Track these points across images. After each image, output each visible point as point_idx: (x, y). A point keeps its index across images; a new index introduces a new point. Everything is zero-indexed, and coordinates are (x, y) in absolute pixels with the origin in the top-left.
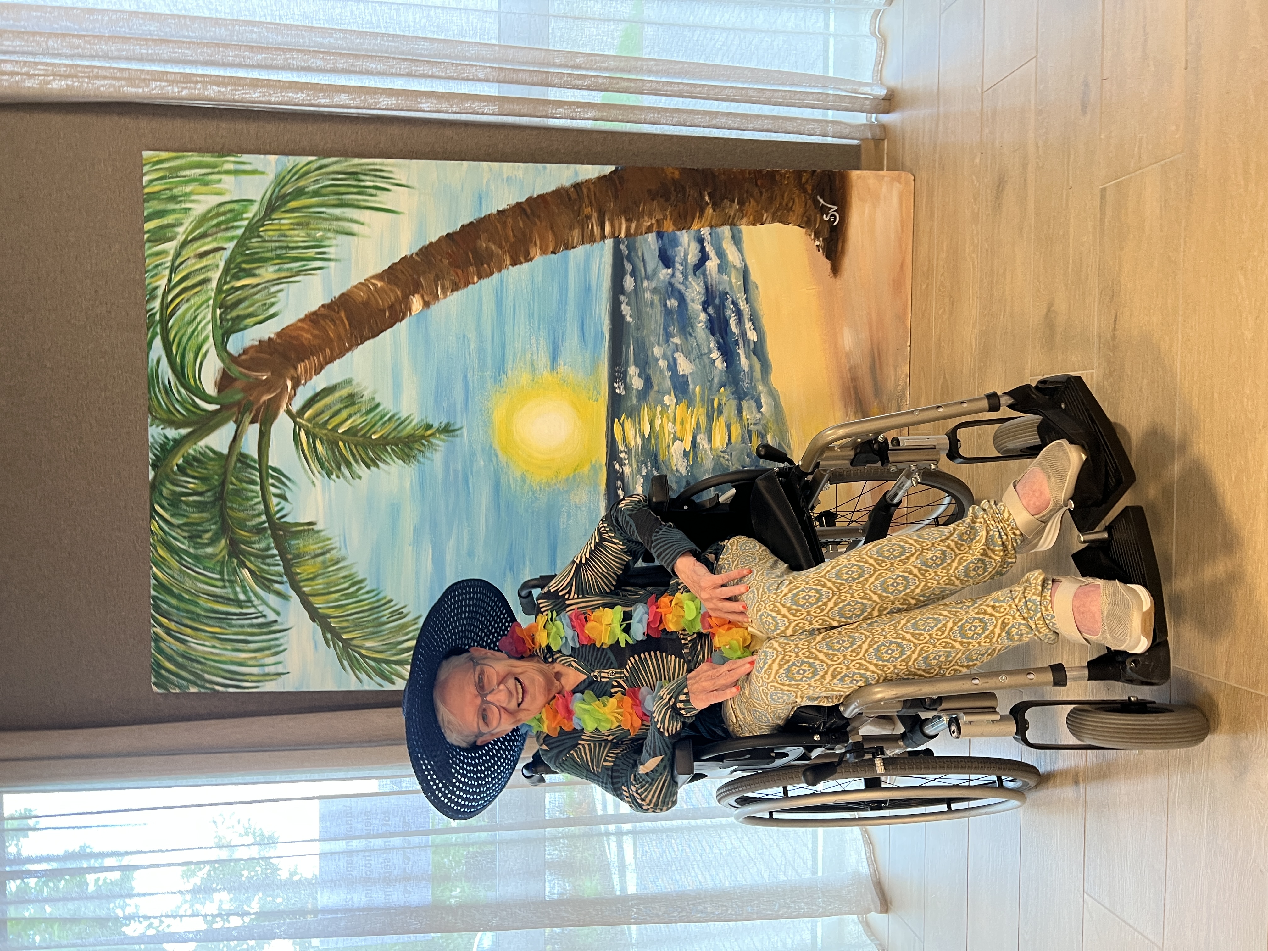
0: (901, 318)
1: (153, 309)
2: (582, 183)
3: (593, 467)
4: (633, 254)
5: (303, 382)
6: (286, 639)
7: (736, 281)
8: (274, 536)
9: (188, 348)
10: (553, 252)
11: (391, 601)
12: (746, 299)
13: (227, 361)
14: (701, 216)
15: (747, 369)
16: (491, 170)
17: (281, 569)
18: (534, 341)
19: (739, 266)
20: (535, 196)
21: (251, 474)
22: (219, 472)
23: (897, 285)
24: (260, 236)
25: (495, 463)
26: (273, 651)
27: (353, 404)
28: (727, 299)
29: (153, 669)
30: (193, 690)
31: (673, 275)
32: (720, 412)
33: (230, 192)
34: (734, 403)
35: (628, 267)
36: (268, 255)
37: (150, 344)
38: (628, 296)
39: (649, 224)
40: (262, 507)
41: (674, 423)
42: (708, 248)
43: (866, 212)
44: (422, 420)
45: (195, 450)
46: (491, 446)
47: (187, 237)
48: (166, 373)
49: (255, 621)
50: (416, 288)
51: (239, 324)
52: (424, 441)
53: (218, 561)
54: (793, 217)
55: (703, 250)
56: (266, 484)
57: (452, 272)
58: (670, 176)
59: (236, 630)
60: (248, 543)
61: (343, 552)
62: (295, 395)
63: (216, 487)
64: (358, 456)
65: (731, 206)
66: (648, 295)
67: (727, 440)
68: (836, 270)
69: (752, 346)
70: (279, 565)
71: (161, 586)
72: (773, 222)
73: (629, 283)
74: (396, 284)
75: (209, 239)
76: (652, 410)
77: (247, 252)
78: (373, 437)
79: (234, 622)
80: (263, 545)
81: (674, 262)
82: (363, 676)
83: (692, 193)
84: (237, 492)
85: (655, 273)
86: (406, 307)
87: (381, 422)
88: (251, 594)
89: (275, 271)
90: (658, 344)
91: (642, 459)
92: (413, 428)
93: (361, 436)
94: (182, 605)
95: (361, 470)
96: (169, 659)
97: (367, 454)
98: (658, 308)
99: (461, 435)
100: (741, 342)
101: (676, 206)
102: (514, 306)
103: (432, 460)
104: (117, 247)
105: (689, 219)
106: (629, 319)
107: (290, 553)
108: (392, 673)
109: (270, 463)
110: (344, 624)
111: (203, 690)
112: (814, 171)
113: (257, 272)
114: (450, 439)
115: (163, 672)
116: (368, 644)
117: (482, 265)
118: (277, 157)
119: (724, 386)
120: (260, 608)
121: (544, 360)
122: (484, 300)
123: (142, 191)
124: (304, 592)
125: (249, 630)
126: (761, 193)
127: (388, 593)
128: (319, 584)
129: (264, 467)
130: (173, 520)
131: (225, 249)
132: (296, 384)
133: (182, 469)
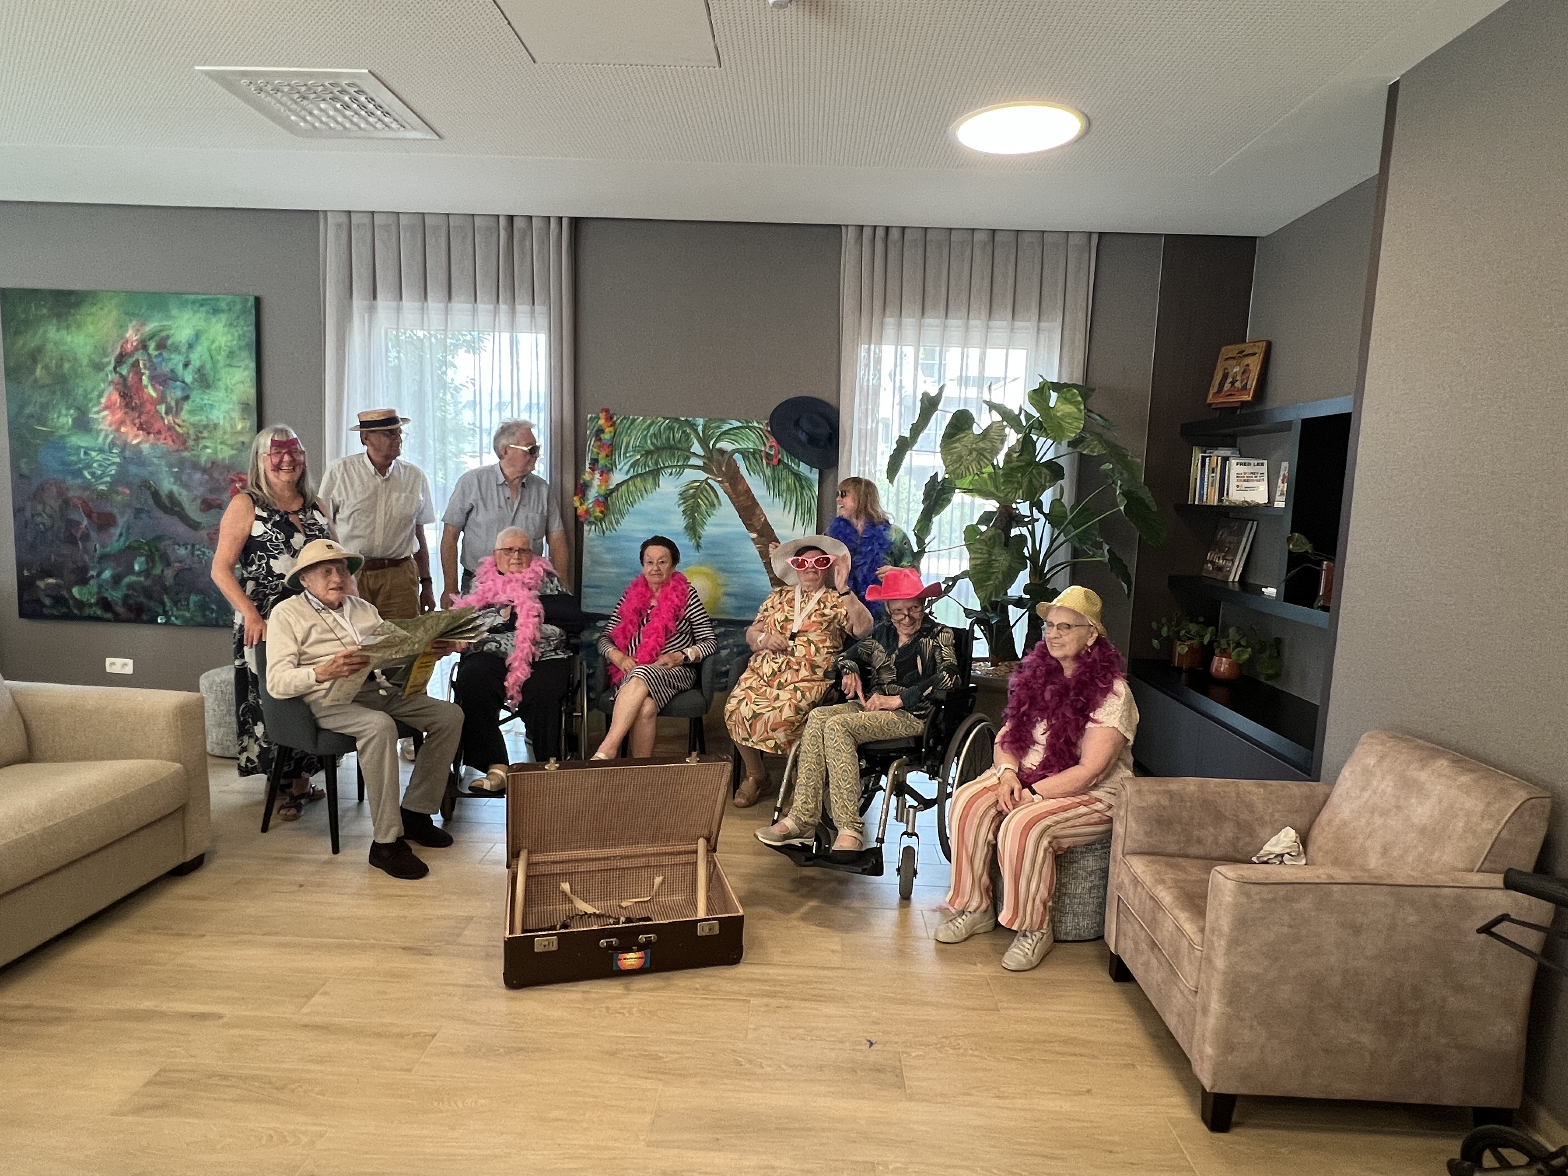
5: (721, 485)
8: (654, 470)
9: (736, 437)
13: (731, 453)
17: (640, 472)
21: (681, 461)
22: (683, 448)
27: (711, 506)
30: (588, 432)
37: (739, 420)
40: (667, 465)
44: (703, 535)
45: (692, 438)
48: (726, 427)
50: (760, 535)
51: (746, 459)
52: (694, 535)
53: (644, 445)
56: (677, 467)
60: (651, 458)
61: (646, 499)
62: (715, 481)
63: (677, 446)
64: (687, 507)
71: (634, 420)
74: (762, 526)
78: (696, 514)
79: (617, 451)
80: (650, 465)
82: (591, 506)
84: (674, 455)
86: (752, 530)
87: (702, 517)
88: (629, 459)
89: (769, 475)
90: (733, 641)
92: (699, 531)
93: (696, 509)
94: (625, 429)
95: (682, 508)
97: (688, 511)
99: (697, 552)
103: (685, 539)
107: (646, 476)
109: (685, 469)
110: (614, 498)
111: (588, 436)
113: (769, 467)
114: (696, 547)
118: (818, 478)
120: (623, 463)
121: (727, 590)
122: (756, 565)
124: (628, 481)
127: (627, 517)
128: (632, 488)
129: (684, 466)
130: (662, 427)
132: (720, 482)
133: (684, 432)
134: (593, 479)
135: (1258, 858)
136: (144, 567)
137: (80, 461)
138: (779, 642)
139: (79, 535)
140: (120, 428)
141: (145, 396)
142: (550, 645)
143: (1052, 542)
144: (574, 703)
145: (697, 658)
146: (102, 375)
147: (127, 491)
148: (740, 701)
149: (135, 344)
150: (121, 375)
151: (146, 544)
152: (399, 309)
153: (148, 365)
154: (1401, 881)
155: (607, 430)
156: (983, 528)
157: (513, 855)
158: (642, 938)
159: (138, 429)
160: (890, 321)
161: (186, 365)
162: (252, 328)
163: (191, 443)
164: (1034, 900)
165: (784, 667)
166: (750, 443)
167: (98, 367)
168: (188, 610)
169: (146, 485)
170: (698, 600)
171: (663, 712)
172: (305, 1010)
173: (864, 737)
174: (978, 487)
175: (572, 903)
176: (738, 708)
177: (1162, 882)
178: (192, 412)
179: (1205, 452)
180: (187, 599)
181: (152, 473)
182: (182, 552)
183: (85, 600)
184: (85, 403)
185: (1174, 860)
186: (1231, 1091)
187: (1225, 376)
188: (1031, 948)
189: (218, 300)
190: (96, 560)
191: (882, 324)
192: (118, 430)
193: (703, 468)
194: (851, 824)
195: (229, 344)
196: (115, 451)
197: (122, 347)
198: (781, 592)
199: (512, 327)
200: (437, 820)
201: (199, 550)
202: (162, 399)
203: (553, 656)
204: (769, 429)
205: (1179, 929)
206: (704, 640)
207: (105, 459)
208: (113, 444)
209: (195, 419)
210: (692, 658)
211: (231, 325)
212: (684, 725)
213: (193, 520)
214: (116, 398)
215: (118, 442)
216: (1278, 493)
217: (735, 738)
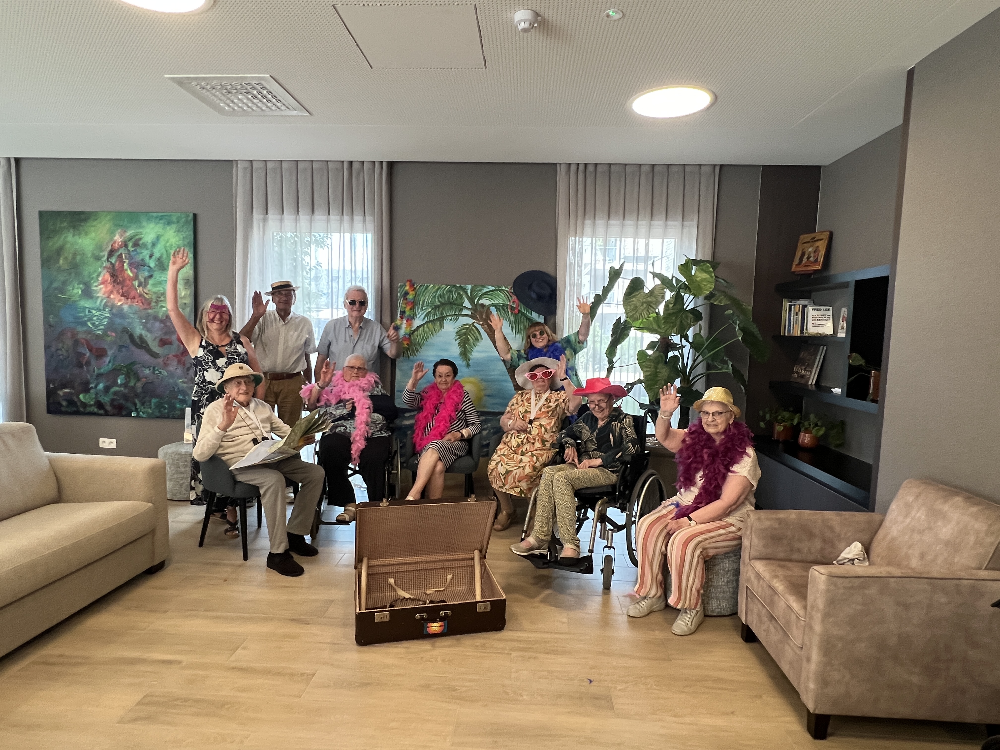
1: (503, 287)
5: (482, 327)
8: (440, 318)
9: (492, 296)
13: (488, 306)
17: (431, 319)
18: (492, 390)
21: (457, 312)
22: (458, 304)
27: (476, 340)
37: (493, 286)
40: (448, 314)
44: (471, 358)
45: (464, 297)
48: (485, 290)
49: (417, 312)
52: (466, 358)
53: (434, 302)
56: (454, 316)
60: (438, 310)
61: (435, 336)
62: (478, 324)
63: (454, 302)
64: (461, 341)
71: (427, 287)
78: (467, 345)
79: (417, 306)
80: (438, 314)
84: (452, 308)
87: (471, 347)
88: (425, 311)
89: (513, 320)
92: (469, 356)
93: (467, 342)
94: (422, 292)
95: (458, 341)
97: (462, 343)
99: (467, 369)
107: (435, 322)
109: (460, 317)
110: (415, 336)
111: (399, 297)
113: (513, 315)
114: (467, 366)
115: (404, 287)
120: (421, 313)
122: (504, 377)
124: (424, 325)
125: (415, 310)
128: (426, 329)
129: (459, 315)
130: (445, 291)
132: (481, 325)
133: (459, 293)
134: (401, 324)
135: (837, 562)
136: (124, 381)
137: (86, 316)
138: (522, 425)
139: (84, 362)
140: (110, 296)
141: (126, 276)
142: (377, 428)
143: (694, 361)
144: (392, 465)
145: (469, 435)
146: (99, 263)
147: (114, 334)
148: (497, 463)
149: (120, 243)
150: (111, 262)
151: (126, 367)
152: (281, 220)
153: (127, 257)
154: (935, 575)
155: (411, 293)
156: (650, 352)
157: (359, 560)
158: (442, 613)
159: (122, 296)
160: (588, 222)
161: (151, 256)
162: (191, 233)
163: (153, 304)
164: (691, 589)
165: (525, 441)
166: (500, 300)
167: (98, 258)
168: (150, 408)
169: (125, 330)
170: (469, 399)
171: (448, 470)
172: (233, 658)
173: (580, 485)
174: (647, 326)
175: (396, 591)
176: (496, 468)
177: (776, 576)
178: (154, 285)
179: (791, 302)
180: (150, 401)
181: (129, 323)
182: (147, 371)
183: (87, 401)
184: (88, 280)
185: (782, 563)
186: (828, 713)
187: (803, 254)
188: (690, 621)
189: (171, 216)
190: (94, 377)
191: (583, 224)
192: (109, 297)
193: (471, 316)
194: (571, 541)
195: (177, 243)
196: (107, 310)
197: (112, 245)
198: (522, 393)
199: (352, 230)
200: (308, 539)
201: (157, 370)
202: (136, 277)
203: (378, 435)
204: (512, 291)
205: (789, 607)
206: (473, 424)
207: (101, 315)
208: (106, 306)
209: (155, 290)
210: (466, 435)
211: (178, 231)
212: (461, 478)
213: (154, 352)
214: (108, 277)
215: (109, 304)
216: (840, 328)
217: (494, 486)
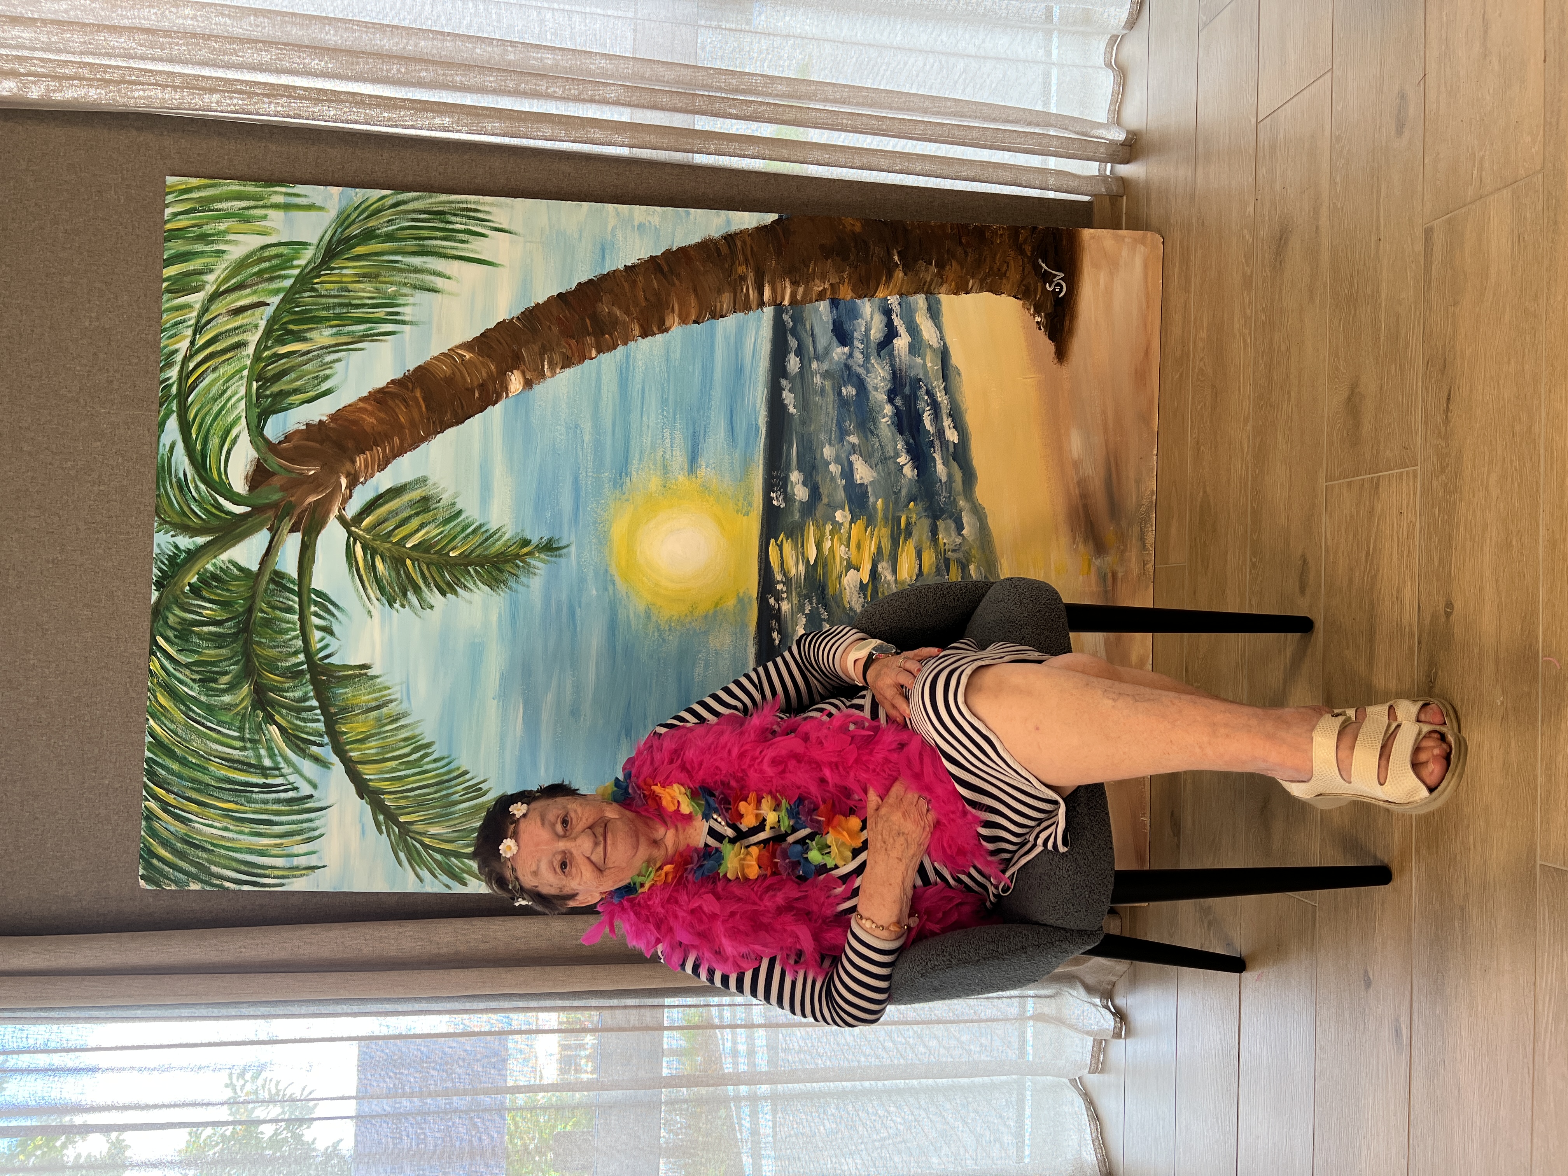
0: (1144, 419)
1: (169, 379)
2: (736, 234)
3: (740, 601)
4: (799, 327)
5: (362, 480)
6: (323, 820)
7: (932, 364)
8: (314, 682)
9: (212, 431)
10: (696, 322)
11: (466, 773)
12: (945, 388)
13: (264, 449)
14: (888, 281)
15: (944, 479)
16: (618, 214)
17: (321, 726)
18: (667, 435)
19: (936, 345)
20: (674, 249)
21: (288, 599)
22: (246, 595)
23: (1140, 376)
24: (313, 290)
25: (611, 592)
26: (305, 836)
27: (426, 510)
28: (920, 387)
29: (141, 857)
30: (194, 886)
31: (850, 355)
32: (909, 534)
33: (277, 231)
34: (926, 523)
35: (793, 343)
36: (324, 313)
37: (162, 425)
38: (792, 380)
39: (821, 288)
40: (299, 643)
41: (848, 546)
42: (897, 322)
43: (1102, 282)
44: (517, 534)
45: (214, 565)
46: (606, 570)
47: (218, 287)
48: (181, 462)
49: (283, 795)
50: (515, 362)
51: (281, 402)
52: (518, 562)
53: (237, 714)
54: (1006, 285)
55: (890, 324)
56: (307, 613)
57: (563, 343)
58: (849, 228)
59: (257, 806)
60: (279, 690)
61: (404, 707)
62: (350, 497)
63: (240, 614)
64: (430, 580)
65: (927, 269)
66: (818, 380)
67: (917, 570)
68: (1061, 354)
69: (951, 449)
70: (318, 721)
71: (159, 745)
72: (981, 290)
73: (793, 363)
74: (489, 357)
75: (248, 291)
76: (820, 528)
77: (296, 309)
78: (451, 554)
79: (254, 796)
80: (298, 694)
81: (852, 337)
82: (425, 874)
83: (877, 251)
84: (268, 623)
85: (827, 351)
86: (501, 386)
87: (463, 535)
88: (279, 759)
89: (332, 335)
90: (830, 444)
91: (805, 592)
92: (504, 545)
93: (435, 553)
94: (186, 772)
95: (434, 597)
96: (165, 844)
97: (443, 577)
98: (831, 397)
99: (568, 555)
100: (937, 443)
101: (856, 267)
102: (643, 388)
103: (528, 587)
104: (125, 297)
105: (872, 284)
106: (792, 410)
107: (334, 705)
108: (463, 871)
109: (312, 587)
110: (403, 803)
111: (208, 888)
112: (1035, 228)
113: (308, 335)
114: (553, 559)
115: (155, 861)
116: (434, 830)
117: (603, 335)
118: (341, 188)
119: (915, 500)
120: (291, 778)
121: (680, 459)
122: (605, 379)
123: (162, 227)
124: (350, 759)
125: (275, 807)
126: (966, 253)
127: (463, 762)
128: (371, 748)
129: (305, 590)
130: (181, 658)
131: (268, 304)
132: (353, 483)
166: (231, 392)
